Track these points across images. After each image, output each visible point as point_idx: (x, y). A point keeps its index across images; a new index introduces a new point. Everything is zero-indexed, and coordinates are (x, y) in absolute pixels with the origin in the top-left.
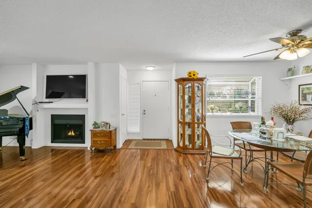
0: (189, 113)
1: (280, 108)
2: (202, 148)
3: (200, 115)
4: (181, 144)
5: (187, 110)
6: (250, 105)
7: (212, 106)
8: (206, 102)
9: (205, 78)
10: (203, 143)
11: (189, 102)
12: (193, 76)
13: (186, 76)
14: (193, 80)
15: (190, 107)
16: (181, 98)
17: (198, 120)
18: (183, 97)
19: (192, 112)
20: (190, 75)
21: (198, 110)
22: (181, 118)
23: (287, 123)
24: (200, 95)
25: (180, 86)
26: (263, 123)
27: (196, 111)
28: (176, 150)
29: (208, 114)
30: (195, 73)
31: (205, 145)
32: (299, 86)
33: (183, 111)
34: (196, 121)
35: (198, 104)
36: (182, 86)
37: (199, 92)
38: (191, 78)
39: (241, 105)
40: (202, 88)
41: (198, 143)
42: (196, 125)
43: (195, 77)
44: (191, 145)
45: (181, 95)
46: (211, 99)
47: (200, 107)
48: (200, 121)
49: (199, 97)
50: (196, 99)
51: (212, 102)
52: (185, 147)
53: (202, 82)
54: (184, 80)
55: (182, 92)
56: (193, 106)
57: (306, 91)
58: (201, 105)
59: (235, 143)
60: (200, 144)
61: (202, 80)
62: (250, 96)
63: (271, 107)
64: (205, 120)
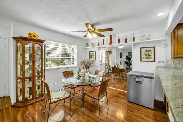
0: (29, 69)
1: (84, 62)
2: (42, 95)
3: (40, 69)
4: (20, 99)
5: (27, 67)
6: (71, 60)
7: (50, 62)
8: (45, 59)
9: (45, 41)
10: (43, 91)
11: (30, 59)
12: (33, 37)
13: (26, 36)
14: (34, 40)
15: (31, 64)
16: (21, 55)
17: (38, 74)
18: (23, 55)
19: (33, 68)
20: (31, 35)
21: (39, 66)
22: (21, 74)
23: (86, 68)
24: (40, 54)
25: (19, 44)
26: (80, 71)
27: (37, 66)
28: (14, 106)
29: (47, 68)
30: (35, 35)
31: (44, 92)
32: (90, 52)
33: (22, 68)
34: (36, 75)
35: (38, 61)
36: (21, 45)
37: (39, 51)
38: (31, 38)
39: (67, 61)
40: (42, 48)
41: (38, 92)
42: (37, 78)
43: (35, 38)
44: (31, 96)
45: (21, 52)
46: (49, 57)
47: (40, 63)
48: (40, 74)
49: (39, 55)
50: (37, 57)
51: (50, 59)
52: (25, 100)
53: (42, 43)
54: (24, 39)
55: (21, 50)
56: (34, 63)
57: (92, 54)
58: (41, 61)
59: (65, 85)
60: (40, 93)
61: (42, 41)
62: (72, 56)
63: (81, 61)
64: (44, 73)
